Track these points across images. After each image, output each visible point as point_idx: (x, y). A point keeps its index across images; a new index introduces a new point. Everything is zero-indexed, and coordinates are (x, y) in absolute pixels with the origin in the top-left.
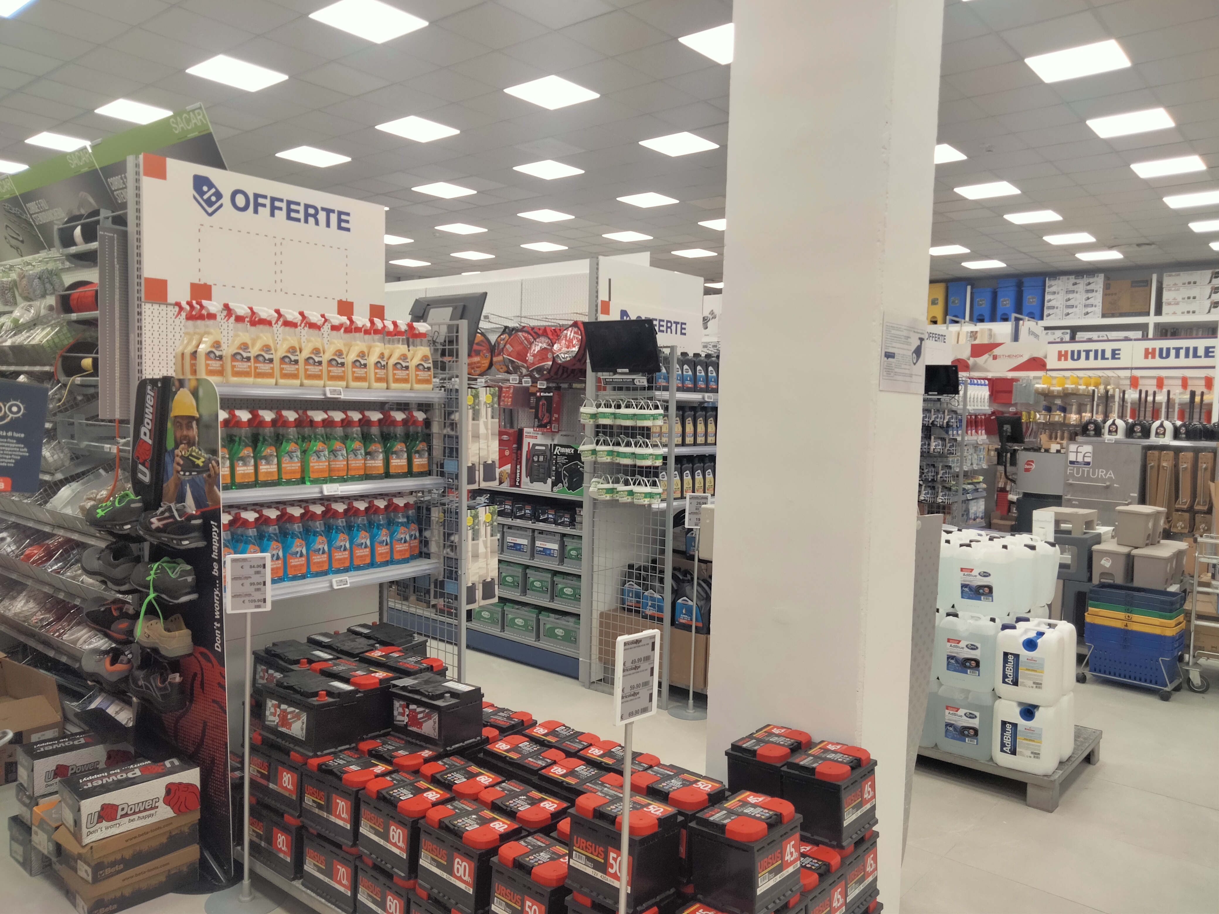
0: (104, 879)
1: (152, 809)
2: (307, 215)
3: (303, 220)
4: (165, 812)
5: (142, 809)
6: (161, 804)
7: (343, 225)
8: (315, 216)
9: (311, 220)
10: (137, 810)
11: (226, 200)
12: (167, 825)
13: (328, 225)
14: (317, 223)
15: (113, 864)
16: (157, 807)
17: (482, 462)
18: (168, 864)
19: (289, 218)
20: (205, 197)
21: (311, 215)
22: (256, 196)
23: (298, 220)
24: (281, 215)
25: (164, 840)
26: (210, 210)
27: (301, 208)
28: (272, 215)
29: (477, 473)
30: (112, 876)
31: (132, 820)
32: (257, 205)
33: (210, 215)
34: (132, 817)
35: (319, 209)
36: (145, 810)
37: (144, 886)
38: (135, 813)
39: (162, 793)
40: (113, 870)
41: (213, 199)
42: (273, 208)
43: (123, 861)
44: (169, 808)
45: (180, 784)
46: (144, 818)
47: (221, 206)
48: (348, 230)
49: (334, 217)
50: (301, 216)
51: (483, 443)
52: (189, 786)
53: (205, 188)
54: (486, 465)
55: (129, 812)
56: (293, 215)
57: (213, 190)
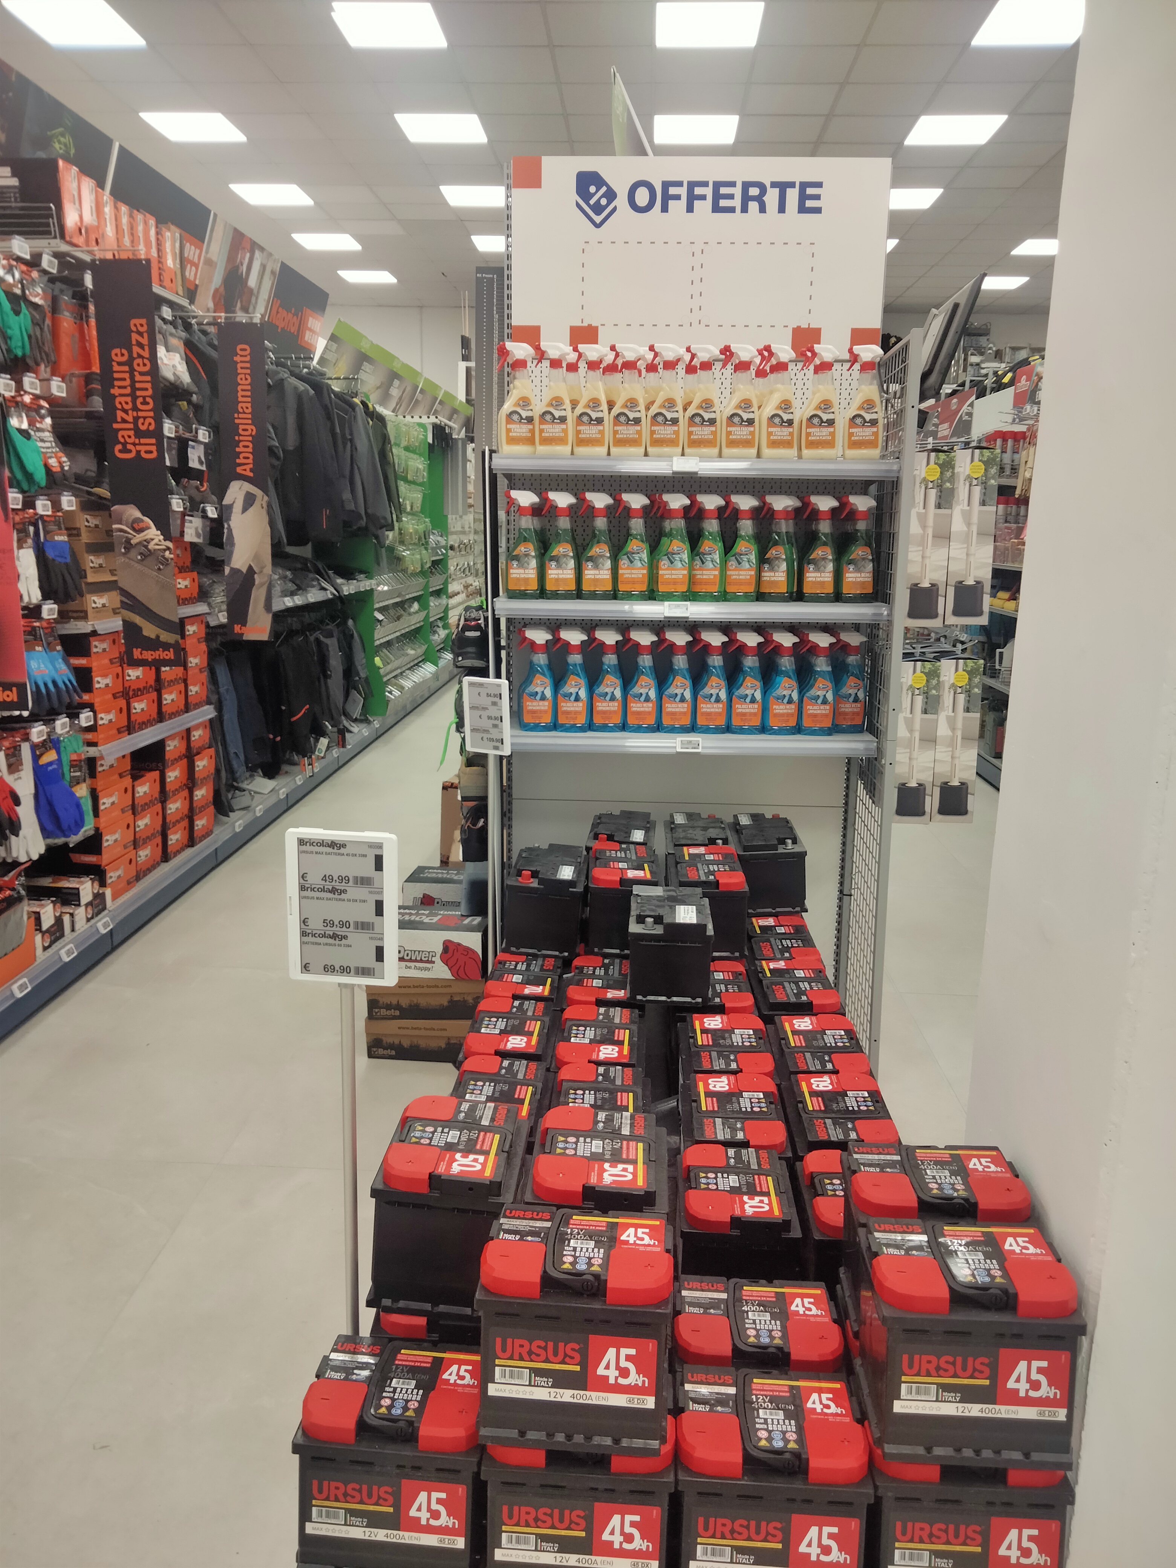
0: (377, 1019)
1: (428, 962)
2: (746, 199)
3: (738, 209)
4: (441, 971)
5: (418, 959)
6: (437, 959)
7: (809, 204)
8: (760, 199)
9: (753, 206)
10: (413, 958)
11: (621, 201)
12: (445, 987)
13: (782, 209)
14: (763, 209)
15: (388, 1007)
16: (434, 962)
17: (952, 582)
18: (446, 1030)
19: (716, 209)
20: (592, 202)
21: (753, 198)
22: (666, 185)
23: (732, 210)
24: (703, 207)
25: (445, 1002)
26: (598, 219)
27: (737, 191)
28: (690, 209)
29: (941, 600)
30: (385, 1019)
31: (410, 968)
32: (667, 198)
33: (598, 226)
34: (409, 964)
35: (768, 185)
36: (421, 961)
37: (423, 1044)
38: (411, 960)
39: (439, 949)
40: (389, 1013)
41: (604, 202)
42: (692, 198)
43: (398, 1007)
44: (446, 968)
45: (459, 944)
46: (420, 969)
47: (615, 209)
48: (818, 210)
49: (793, 195)
50: (737, 203)
51: (957, 550)
52: (468, 951)
53: (592, 189)
54: (961, 589)
55: (406, 957)
56: (723, 203)
57: (604, 189)
